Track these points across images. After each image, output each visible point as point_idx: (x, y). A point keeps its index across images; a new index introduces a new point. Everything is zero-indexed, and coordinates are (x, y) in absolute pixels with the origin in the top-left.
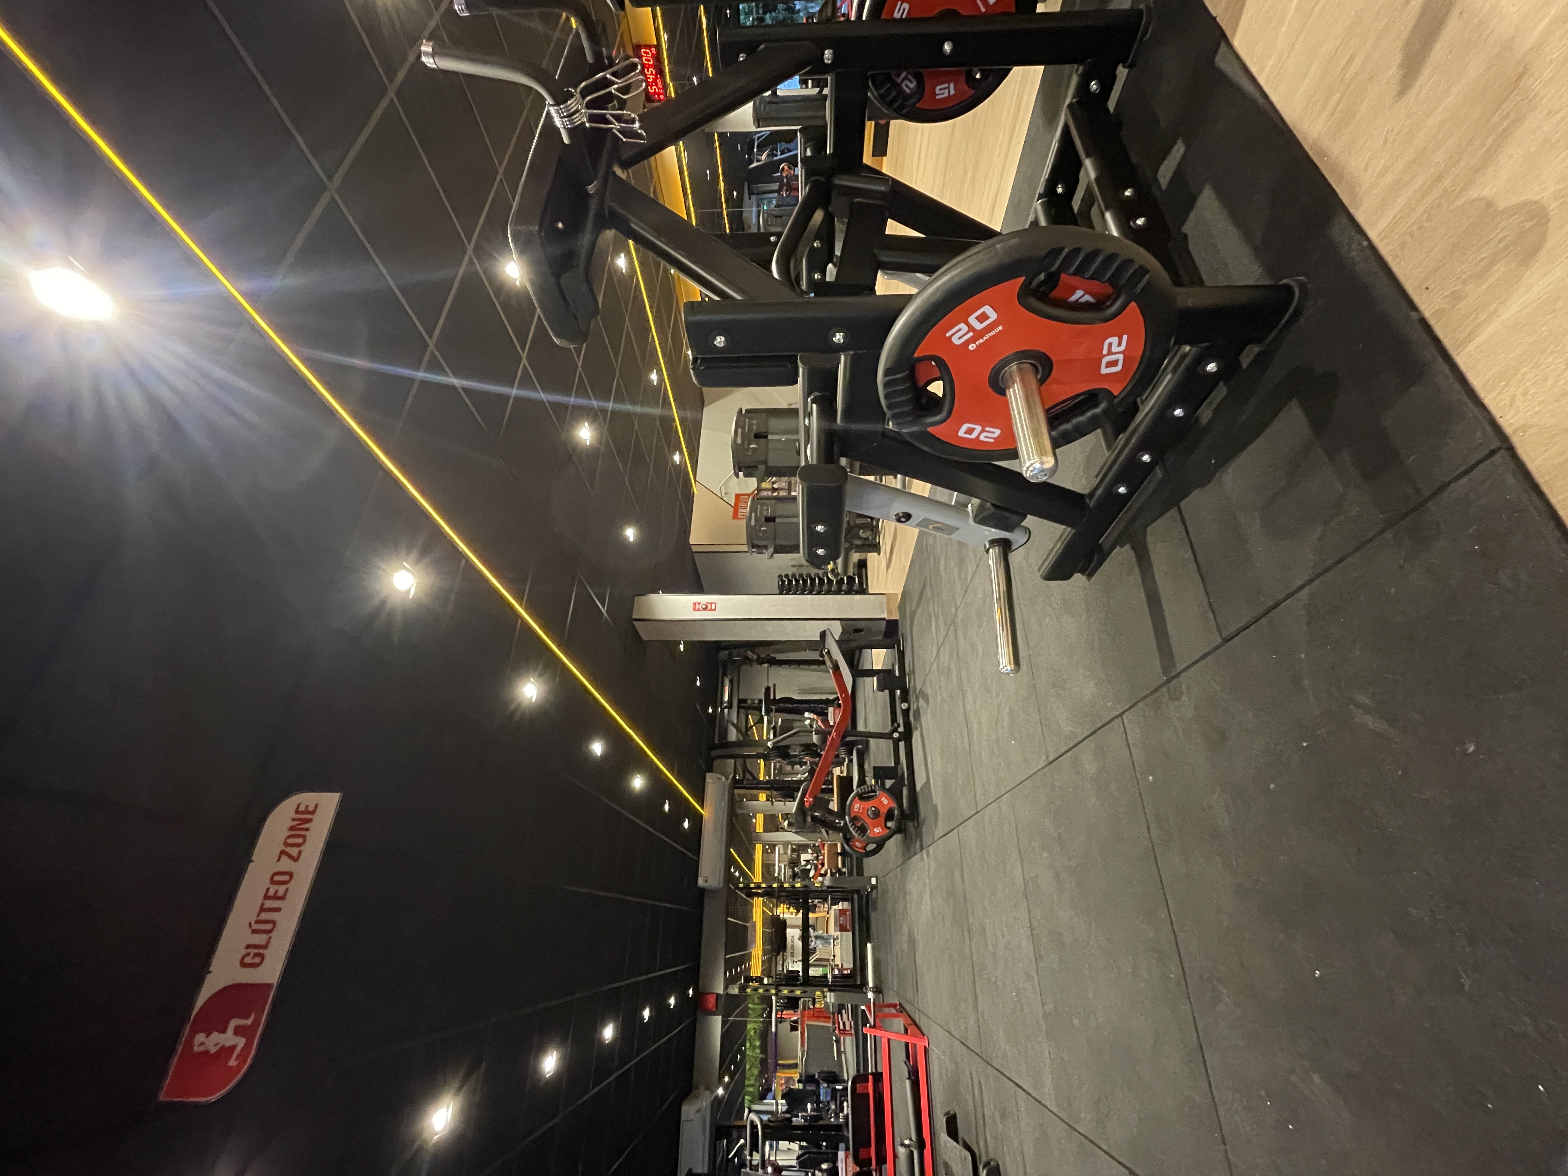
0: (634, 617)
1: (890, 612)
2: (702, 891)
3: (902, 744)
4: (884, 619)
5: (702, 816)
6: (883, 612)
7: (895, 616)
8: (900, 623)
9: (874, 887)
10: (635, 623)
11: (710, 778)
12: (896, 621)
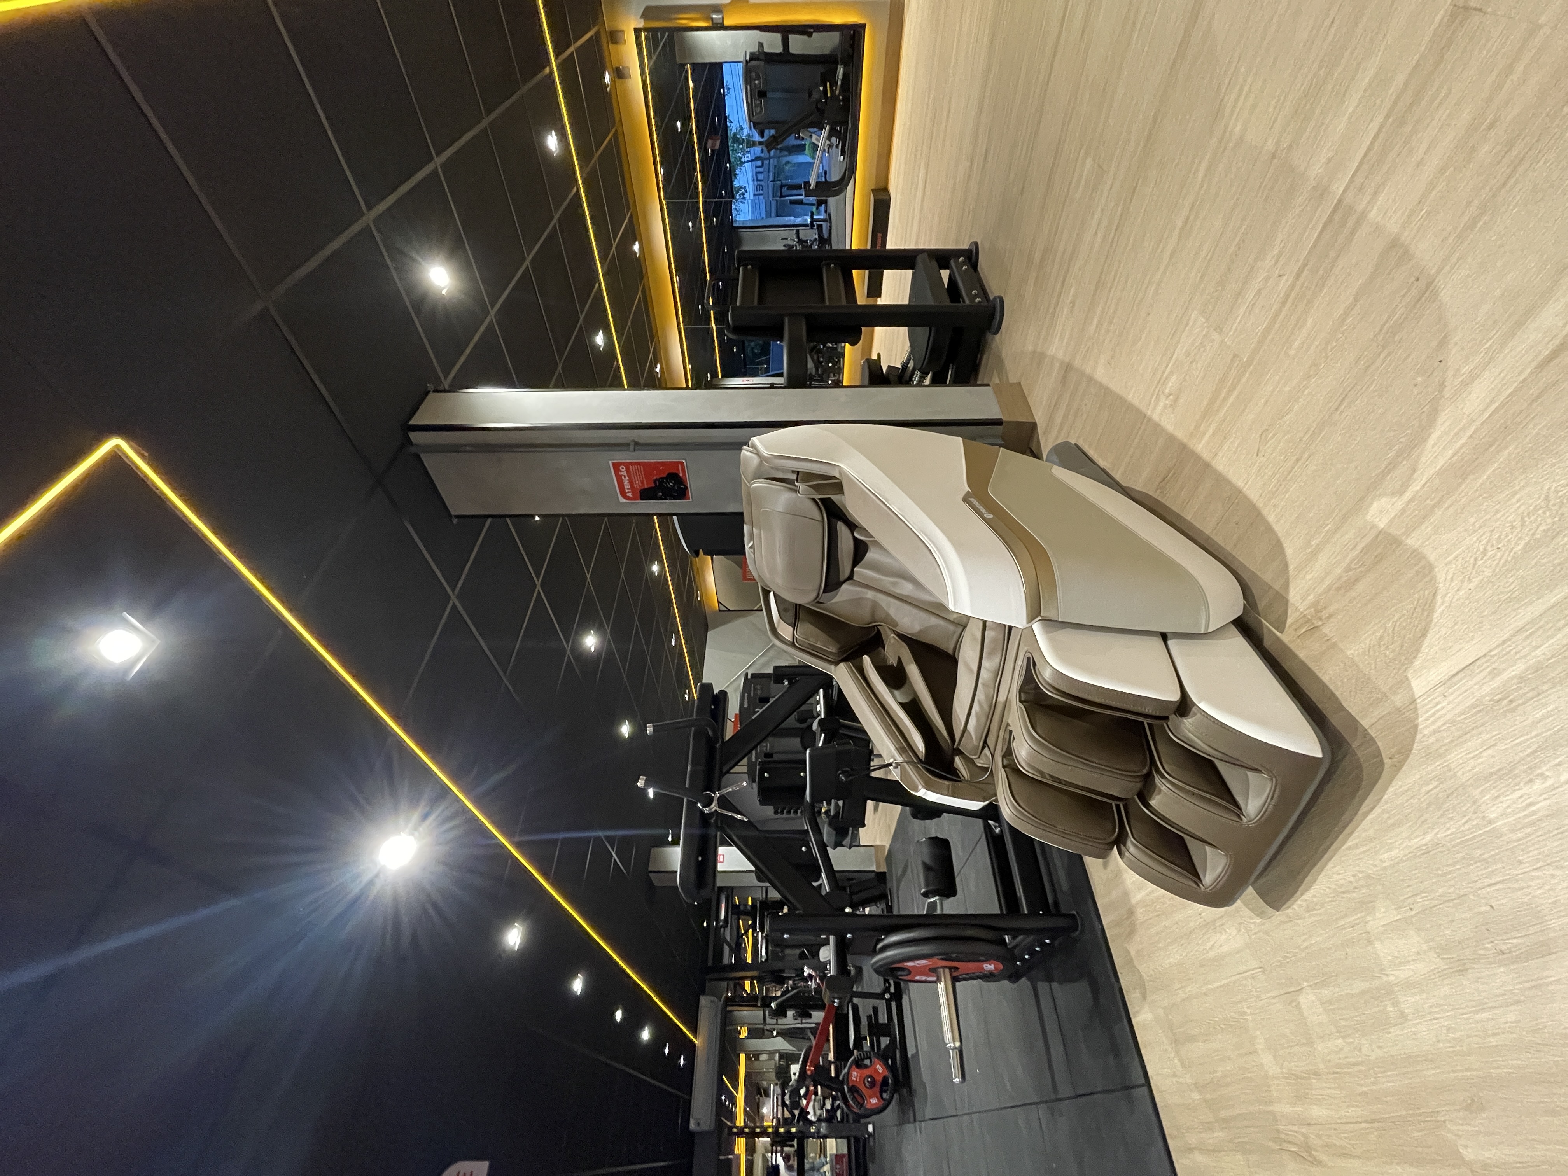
0: (650, 869)
1: (878, 866)
2: (692, 1134)
3: (893, 1004)
4: (873, 871)
5: (694, 1045)
6: (872, 866)
7: (884, 869)
8: (887, 874)
9: (870, 1134)
10: (651, 875)
11: (704, 1001)
12: (885, 873)
